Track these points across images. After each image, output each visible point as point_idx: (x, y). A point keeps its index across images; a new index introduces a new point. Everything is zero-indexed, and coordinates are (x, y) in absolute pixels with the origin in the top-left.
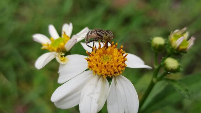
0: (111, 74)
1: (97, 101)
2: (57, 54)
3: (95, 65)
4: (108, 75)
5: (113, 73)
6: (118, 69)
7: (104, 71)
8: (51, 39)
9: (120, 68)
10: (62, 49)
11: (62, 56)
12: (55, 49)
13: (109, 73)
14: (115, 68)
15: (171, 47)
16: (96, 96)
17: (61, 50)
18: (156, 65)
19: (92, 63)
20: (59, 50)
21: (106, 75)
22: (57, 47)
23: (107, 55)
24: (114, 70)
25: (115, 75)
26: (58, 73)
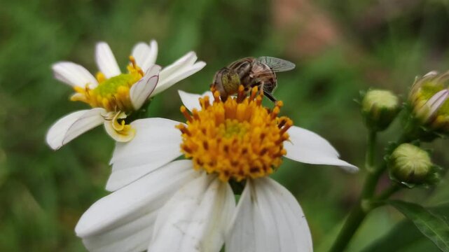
0: (241, 173)
1: (195, 242)
2: (109, 115)
3: (200, 144)
4: (233, 173)
5: (246, 169)
6: (262, 161)
7: (223, 163)
8: (99, 76)
9: (267, 158)
10: (121, 101)
11: (119, 121)
12: (105, 101)
13: (236, 169)
14: (254, 157)
15: (415, 114)
16: (196, 231)
17: (120, 106)
18: (372, 164)
19: (194, 139)
20: (113, 106)
21: (227, 173)
22: (109, 96)
23: (235, 121)
24: (251, 163)
25: (254, 176)
26: (110, 164)
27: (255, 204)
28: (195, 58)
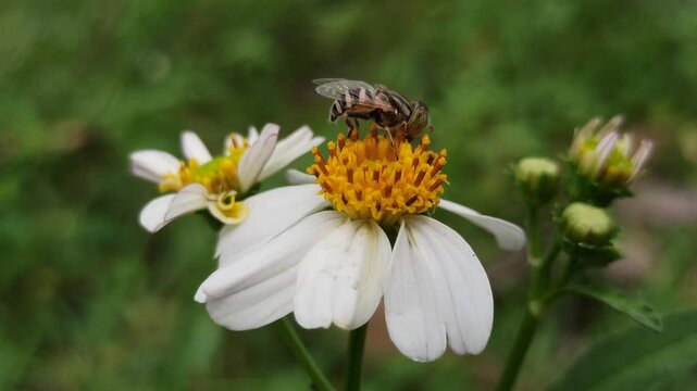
0: (395, 206)
1: (352, 282)
3: (343, 179)
4: (387, 206)
5: (401, 201)
10: (227, 179)
11: (227, 200)
13: (390, 201)
15: (580, 171)
18: (535, 255)
19: (333, 177)
21: (378, 207)
22: (212, 174)
24: (405, 194)
25: (411, 209)
26: (216, 256)
27: (414, 247)
28: (310, 134)
